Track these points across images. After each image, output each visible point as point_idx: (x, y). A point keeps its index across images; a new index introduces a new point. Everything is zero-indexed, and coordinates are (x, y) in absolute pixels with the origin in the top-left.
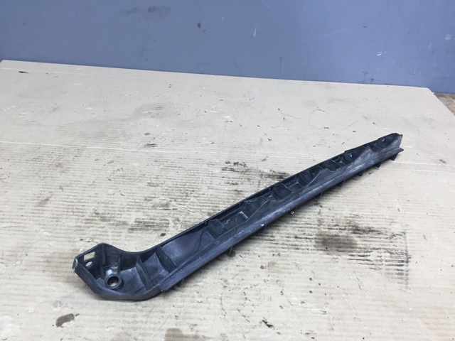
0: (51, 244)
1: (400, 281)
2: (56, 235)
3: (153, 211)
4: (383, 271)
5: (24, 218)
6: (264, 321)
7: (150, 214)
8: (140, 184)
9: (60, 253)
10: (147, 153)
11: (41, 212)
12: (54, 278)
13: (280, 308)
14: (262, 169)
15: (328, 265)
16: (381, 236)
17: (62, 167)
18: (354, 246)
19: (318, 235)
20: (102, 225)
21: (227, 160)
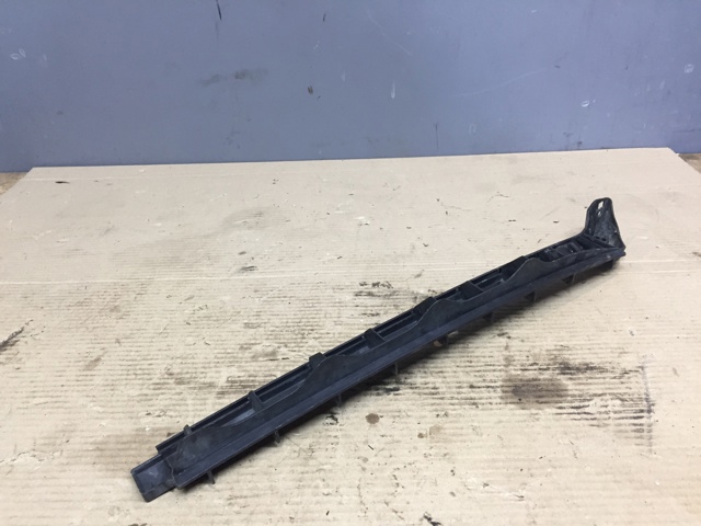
0: (103, 423)
1: (638, 441)
2: (111, 410)
3: (253, 364)
4: (611, 428)
5: (65, 388)
6: (426, 517)
7: (248, 369)
8: (234, 327)
9: (117, 436)
10: (242, 281)
11: (89, 378)
12: (109, 473)
13: (451, 496)
14: (416, 290)
15: (524, 424)
16: (604, 375)
17: (119, 311)
18: (562, 393)
19: (505, 381)
20: (178, 391)
21: (362, 281)
